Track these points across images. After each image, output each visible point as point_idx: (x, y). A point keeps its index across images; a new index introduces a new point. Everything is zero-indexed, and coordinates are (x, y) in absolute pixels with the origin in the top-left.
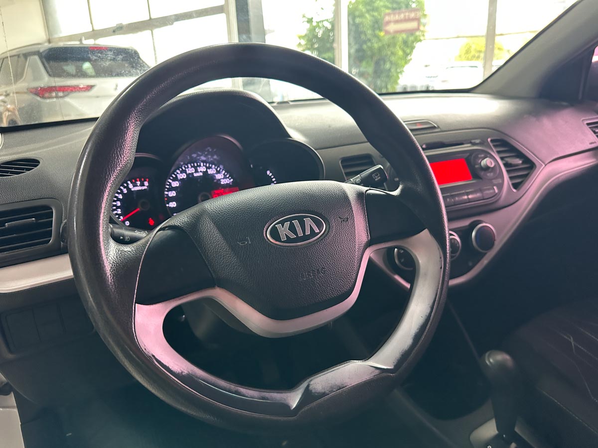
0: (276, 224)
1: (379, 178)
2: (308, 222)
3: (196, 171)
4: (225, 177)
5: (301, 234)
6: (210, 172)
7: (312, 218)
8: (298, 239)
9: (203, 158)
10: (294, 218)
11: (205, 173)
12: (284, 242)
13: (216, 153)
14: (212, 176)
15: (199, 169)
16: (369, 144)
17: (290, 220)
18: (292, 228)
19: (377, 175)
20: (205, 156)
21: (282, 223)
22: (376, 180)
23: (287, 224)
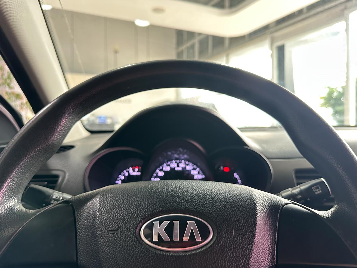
0: (155, 221)
1: (320, 191)
2: (191, 226)
3: (178, 166)
4: (199, 173)
5: (176, 239)
6: (188, 168)
7: (198, 222)
8: (172, 244)
9: (176, 156)
10: (176, 218)
11: (184, 169)
12: (155, 243)
13: (185, 153)
14: (189, 171)
15: (180, 165)
16: (305, 160)
17: (171, 219)
18: (169, 230)
19: (317, 188)
20: (178, 154)
21: (161, 221)
22: (316, 193)
23: (166, 223)
